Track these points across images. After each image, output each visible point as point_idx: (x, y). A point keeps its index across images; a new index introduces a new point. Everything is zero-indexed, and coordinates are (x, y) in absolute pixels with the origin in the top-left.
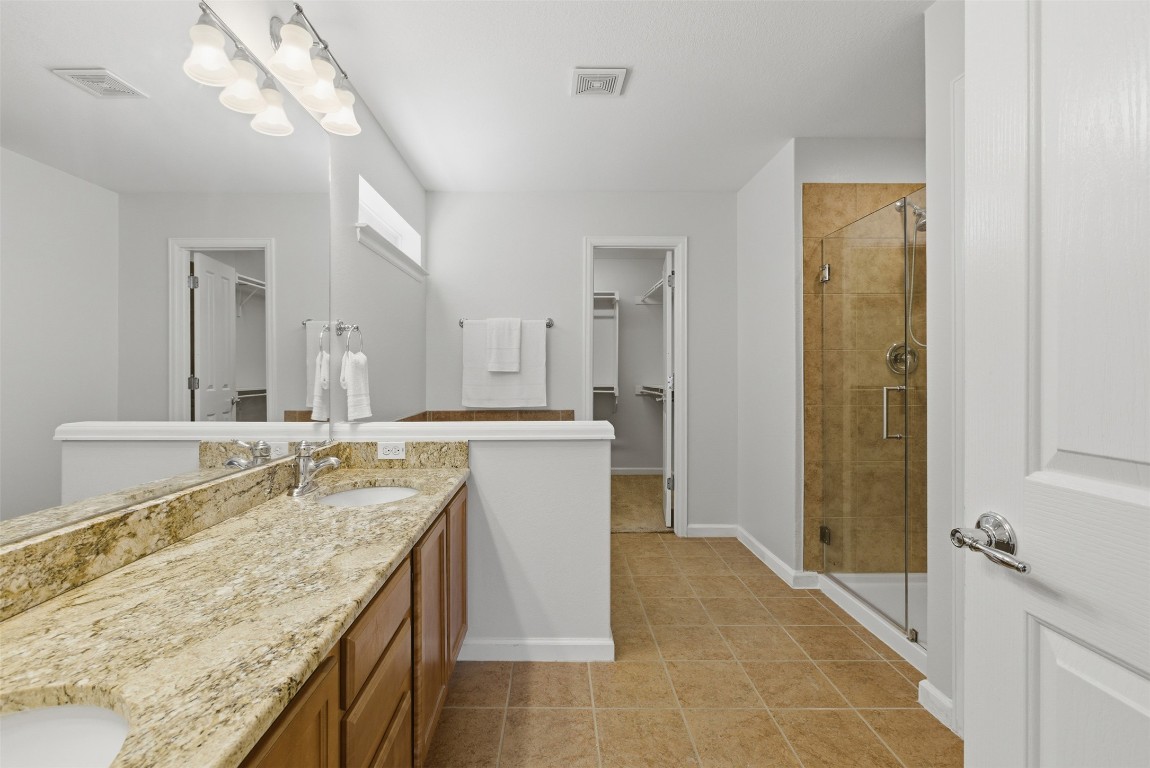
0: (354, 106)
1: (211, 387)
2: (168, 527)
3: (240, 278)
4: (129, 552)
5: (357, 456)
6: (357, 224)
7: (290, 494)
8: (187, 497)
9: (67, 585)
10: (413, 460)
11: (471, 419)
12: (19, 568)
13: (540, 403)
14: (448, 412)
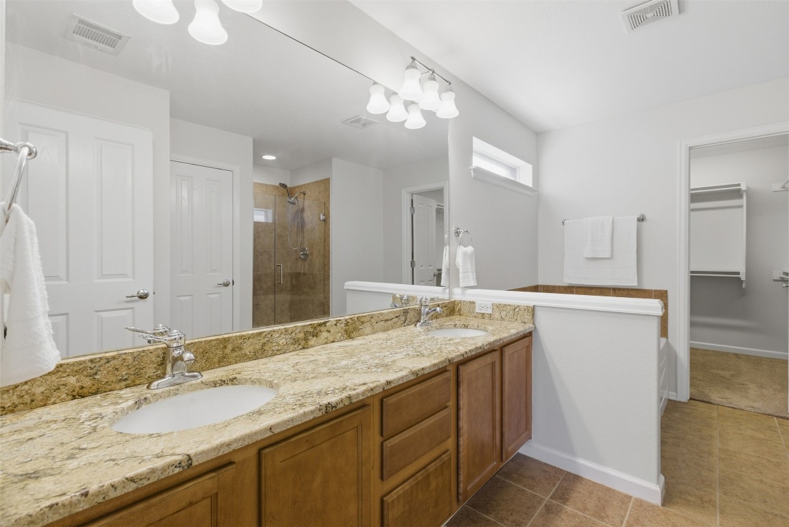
0: (455, 100)
1: (422, 266)
2: (346, 331)
3: (438, 205)
4: (327, 338)
5: (465, 309)
6: (471, 168)
7: (415, 325)
8: (356, 318)
9: (300, 347)
10: (497, 315)
11: (572, 293)
12: (283, 336)
13: (632, 283)
14: (555, 287)
